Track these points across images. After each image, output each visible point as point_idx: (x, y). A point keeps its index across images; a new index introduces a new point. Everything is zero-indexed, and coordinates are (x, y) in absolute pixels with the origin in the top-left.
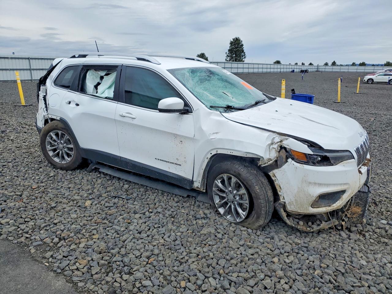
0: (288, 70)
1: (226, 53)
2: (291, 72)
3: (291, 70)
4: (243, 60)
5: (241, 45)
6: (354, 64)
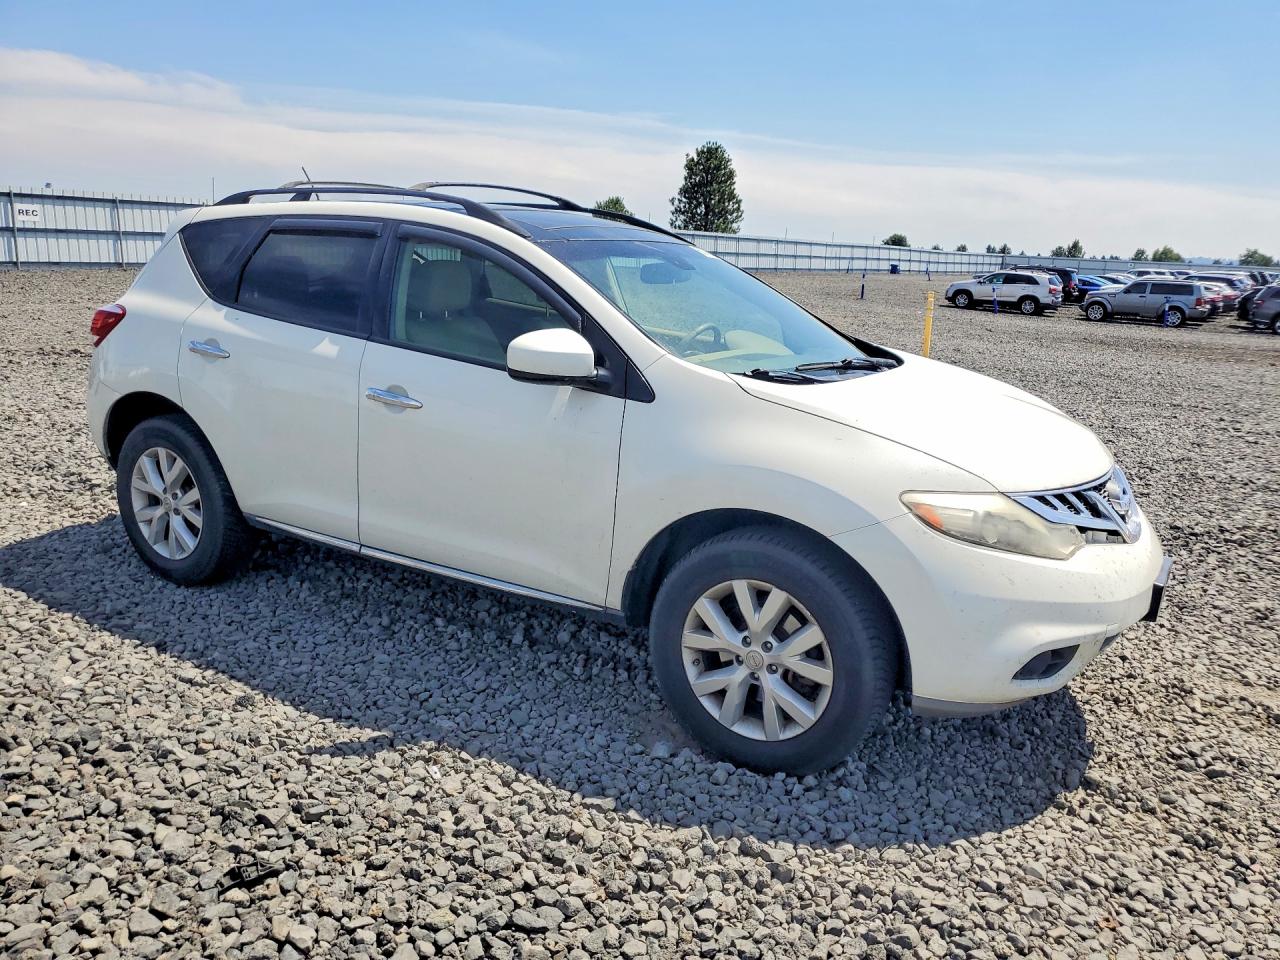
1: (672, 201)
4: (735, 226)
5: (726, 173)
6: (1141, 255)
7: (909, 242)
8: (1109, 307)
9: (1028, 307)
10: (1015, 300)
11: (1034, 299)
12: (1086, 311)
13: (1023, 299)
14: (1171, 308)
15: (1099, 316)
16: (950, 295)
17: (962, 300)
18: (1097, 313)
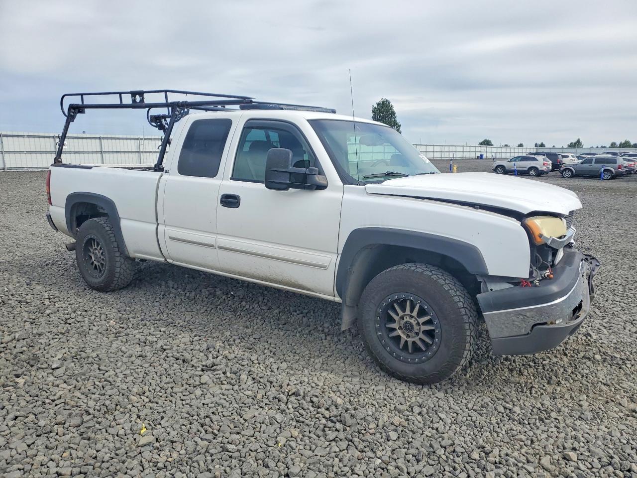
0: (473, 155)
2: (478, 157)
3: (478, 154)
5: (391, 114)
6: (613, 145)
7: (492, 143)
8: (574, 170)
9: (533, 172)
10: (526, 169)
11: (535, 168)
12: (562, 173)
13: (531, 168)
14: (605, 170)
15: (568, 176)
16: (494, 168)
17: (500, 170)
18: (567, 174)
